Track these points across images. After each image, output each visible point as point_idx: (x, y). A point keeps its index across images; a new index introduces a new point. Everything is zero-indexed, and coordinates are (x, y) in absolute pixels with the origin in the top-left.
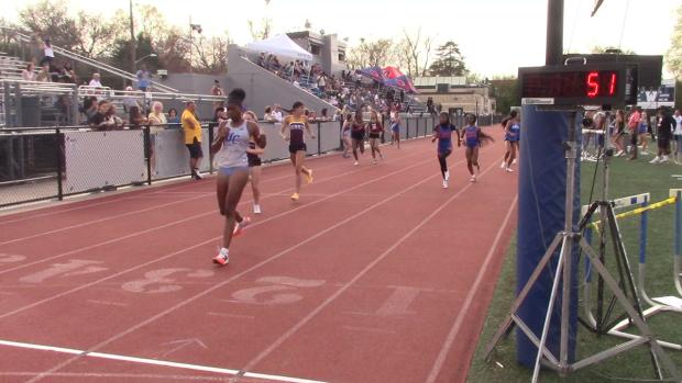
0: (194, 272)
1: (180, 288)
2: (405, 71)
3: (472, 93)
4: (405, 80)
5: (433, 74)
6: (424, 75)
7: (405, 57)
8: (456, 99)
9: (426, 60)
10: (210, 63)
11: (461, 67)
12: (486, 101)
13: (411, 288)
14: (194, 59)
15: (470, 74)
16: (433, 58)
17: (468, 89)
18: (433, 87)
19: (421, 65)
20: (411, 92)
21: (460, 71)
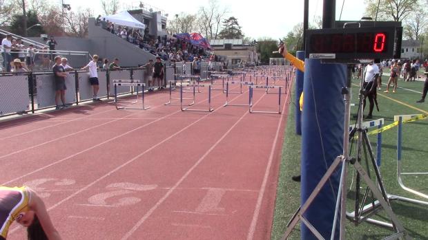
0: (59, 181)
1: (49, 194)
2: (204, 36)
3: (246, 49)
4: (205, 41)
5: (222, 38)
6: (216, 38)
7: (203, 26)
8: (236, 53)
9: (218, 28)
10: (78, 30)
11: (239, 33)
12: (254, 54)
13: (219, 189)
14: (67, 27)
15: (245, 38)
16: (222, 27)
17: (244, 47)
18: (222, 46)
19: (214, 32)
20: (208, 49)
21: (238, 35)
